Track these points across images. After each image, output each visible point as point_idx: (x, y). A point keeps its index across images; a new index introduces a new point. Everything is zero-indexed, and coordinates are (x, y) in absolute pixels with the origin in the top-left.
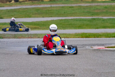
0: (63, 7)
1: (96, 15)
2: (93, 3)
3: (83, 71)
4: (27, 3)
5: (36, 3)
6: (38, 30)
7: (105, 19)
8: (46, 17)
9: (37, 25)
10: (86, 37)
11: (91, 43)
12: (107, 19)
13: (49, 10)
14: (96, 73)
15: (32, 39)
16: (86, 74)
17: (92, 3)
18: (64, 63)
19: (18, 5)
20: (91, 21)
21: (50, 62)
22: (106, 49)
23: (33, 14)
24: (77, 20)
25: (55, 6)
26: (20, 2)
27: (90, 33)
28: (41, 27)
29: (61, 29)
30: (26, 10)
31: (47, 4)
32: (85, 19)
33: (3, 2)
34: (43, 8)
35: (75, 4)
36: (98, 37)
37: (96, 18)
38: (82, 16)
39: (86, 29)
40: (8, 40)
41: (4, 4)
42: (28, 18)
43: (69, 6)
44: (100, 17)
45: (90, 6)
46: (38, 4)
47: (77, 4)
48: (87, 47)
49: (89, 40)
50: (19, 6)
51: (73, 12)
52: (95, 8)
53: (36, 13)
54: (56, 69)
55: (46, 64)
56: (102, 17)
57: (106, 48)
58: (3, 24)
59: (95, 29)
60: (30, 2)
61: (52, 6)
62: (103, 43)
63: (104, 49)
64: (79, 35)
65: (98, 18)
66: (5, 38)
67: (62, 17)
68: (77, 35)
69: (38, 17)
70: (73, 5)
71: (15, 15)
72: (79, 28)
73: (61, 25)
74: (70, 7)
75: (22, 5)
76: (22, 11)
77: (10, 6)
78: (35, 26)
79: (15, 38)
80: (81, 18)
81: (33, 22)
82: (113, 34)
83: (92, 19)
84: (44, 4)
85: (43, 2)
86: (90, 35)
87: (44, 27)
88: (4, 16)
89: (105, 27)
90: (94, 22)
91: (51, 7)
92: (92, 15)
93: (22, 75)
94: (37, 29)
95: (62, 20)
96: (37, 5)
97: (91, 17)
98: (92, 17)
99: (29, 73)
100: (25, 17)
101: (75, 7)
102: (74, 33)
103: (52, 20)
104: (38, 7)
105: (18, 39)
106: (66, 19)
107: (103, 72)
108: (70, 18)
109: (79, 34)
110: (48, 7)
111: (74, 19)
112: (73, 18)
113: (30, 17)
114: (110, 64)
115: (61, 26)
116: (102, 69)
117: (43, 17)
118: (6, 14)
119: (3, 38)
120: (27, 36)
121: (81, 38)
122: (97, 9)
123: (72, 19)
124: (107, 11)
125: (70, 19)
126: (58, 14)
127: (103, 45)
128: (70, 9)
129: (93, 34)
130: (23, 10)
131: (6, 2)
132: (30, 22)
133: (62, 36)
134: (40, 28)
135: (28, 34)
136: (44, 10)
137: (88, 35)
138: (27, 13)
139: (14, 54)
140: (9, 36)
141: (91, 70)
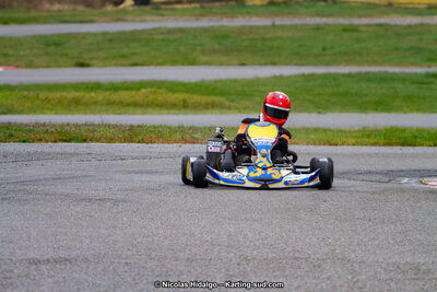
0: (318, 28)
2: (432, 14)
3: (385, 270)
4: (184, 10)
5: (215, 10)
6: (222, 113)
8: (253, 64)
9: (217, 95)
10: (403, 145)
11: (422, 166)
13: (263, 39)
15: (198, 145)
16: (396, 284)
17: (428, 14)
18: (314, 239)
19: (147, 18)
20: (422, 83)
21: (263, 235)
23: (204, 52)
24: (368, 78)
26: (157, 7)
27: (418, 130)
28: (233, 101)
29: (310, 112)
30: (178, 35)
31: (257, 15)
32: (402, 73)
33: (89, 5)
34: (242, 31)
35: (365, 16)
38: (390, 63)
39: (405, 112)
40: (103, 151)
41: (95, 12)
42: (186, 67)
43: (340, 25)
45: (422, 25)
46: (225, 13)
47: (371, 16)
48: (406, 180)
49: (414, 156)
50: (153, 21)
51: (357, 46)
53: (217, 47)
54: (284, 261)
55: (247, 244)
58: (87, 88)
60: (193, 5)
61: (279, 21)
64: (376, 136)
66: (91, 140)
67: (314, 65)
68: (369, 136)
69: (222, 65)
70: (356, 21)
71: (134, 54)
72: (376, 110)
73: (310, 98)
74: (345, 30)
75: (163, 15)
76: (163, 40)
77: (118, 20)
78: (210, 99)
79: (132, 142)
80: (386, 72)
81: (203, 81)
83: (428, 75)
84: (248, 13)
85: (244, 6)
86: (416, 137)
87: (247, 103)
88: (93, 58)
90: (433, 86)
91: (274, 25)
94: (217, 111)
96: (221, 19)
97: (421, 66)
98: (429, 67)
100: (174, 63)
101: (363, 29)
102: (357, 129)
103: (275, 77)
104: (223, 26)
105: (143, 146)
106: (330, 74)
108: (344, 70)
109: (376, 130)
110: (264, 27)
111: (359, 75)
112: (354, 69)
113: (192, 63)
115: (309, 101)
117: (243, 65)
118: (100, 49)
119: (85, 141)
120: (178, 136)
121: (385, 145)
123: (350, 75)
125: (343, 75)
126: (297, 54)
128: (345, 35)
129: (428, 131)
130: (167, 36)
131: (103, 5)
132: (190, 83)
133: (313, 137)
134: (227, 103)
135: (181, 129)
136: (244, 37)
137: (408, 134)
138: (182, 49)
139: (125, 201)
140: (109, 135)
141: (417, 268)
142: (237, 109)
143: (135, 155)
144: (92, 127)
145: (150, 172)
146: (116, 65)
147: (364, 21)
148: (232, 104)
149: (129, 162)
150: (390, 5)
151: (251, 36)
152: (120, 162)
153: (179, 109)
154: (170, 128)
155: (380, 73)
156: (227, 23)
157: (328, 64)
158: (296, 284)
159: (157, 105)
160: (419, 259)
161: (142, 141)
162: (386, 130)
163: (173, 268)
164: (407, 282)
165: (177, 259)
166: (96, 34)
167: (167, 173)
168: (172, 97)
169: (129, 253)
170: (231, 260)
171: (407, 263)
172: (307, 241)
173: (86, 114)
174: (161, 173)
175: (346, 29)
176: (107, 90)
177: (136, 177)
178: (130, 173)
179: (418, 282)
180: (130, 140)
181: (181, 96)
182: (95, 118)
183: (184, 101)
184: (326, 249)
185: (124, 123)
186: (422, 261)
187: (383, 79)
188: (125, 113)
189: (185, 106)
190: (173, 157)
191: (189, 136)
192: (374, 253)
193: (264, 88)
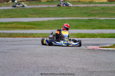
1: (93, 16)
2: (90, 4)
3: (75, 69)
5: (33, 3)
6: (34, 30)
7: (101, 20)
8: (43, 17)
9: (33, 25)
10: (81, 37)
11: (86, 43)
12: (104, 20)
13: (46, 11)
14: (88, 72)
15: (27, 38)
16: (78, 73)
17: (89, 4)
20: (87, 22)
21: (43, 61)
22: (100, 49)
23: (30, 14)
24: (73, 20)
25: (52, 6)
27: (86, 34)
30: (23, 10)
31: (44, 4)
32: (82, 19)
34: (40, 9)
36: (93, 38)
37: (93, 19)
38: (79, 16)
39: (82, 29)
40: (3, 39)
41: (2, 4)
42: (25, 18)
44: (97, 18)
45: (87, 7)
46: (36, 4)
51: (70, 12)
52: (92, 9)
53: (33, 13)
54: (49, 67)
56: (99, 18)
57: (100, 48)
59: (92, 29)
60: (27, 2)
61: (50, 6)
62: (98, 43)
63: (98, 49)
65: (95, 19)
67: (59, 17)
68: (72, 35)
69: (35, 17)
71: (12, 15)
72: (75, 29)
76: (19, 11)
77: (8, 6)
78: (31, 26)
80: (78, 19)
81: (30, 22)
82: (109, 34)
83: (89, 20)
84: (42, 4)
85: (40, 1)
86: (85, 36)
87: (41, 27)
88: (1, 16)
90: (90, 22)
91: (48, 7)
92: (89, 16)
93: (14, 73)
95: (58, 20)
96: (35, 6)
97: (87, 17)
99: (22, 71)
100: (22, 17)
101: (72, 8)
103: (48, 20)
105: (13, 38)
106: (63, 20)
107: (95, 71)
109: (75, 34)
110: (46, 8)
111: (71, 20)
112: (69, 18)
113: (27, 17)
114: (102, 64)
115: (57, 26)
116: (94, 68)
117: (40, 17)
118: (3, 14)
122: (94, 10)
123: (68, 20)
124: (104, 11)
125: (66, 20)
126: (54, 14)
127: (97, 45)
128: (67, 9)
129: (88, 34)
130: (20, 10)
131: (4, 2)
132: (26, 22)
134: (36, 27)
135: (23, 34)
136: (41, 10)
137: (83, 35)
138: (24, 13)
139: (8, 52)
140: (4, 36)
141: (83, 69)
142: (38, 29)
143: (11, 41)
145: (15, 45)
146: (7, 18)
148: (38, 27)
149: (9, 42)
150: (79, 1)
151: (43, 10)
152: (7, 42)
153: (23, 29)
154: (20, 33)
155: (76, 19)
156: (36, 6)
157: (63, 17)
159: (18, 28)
160: (84, 66)
162: (77, 34)
163: (20, 69)
164: (81, 72)
165: (21, 67)
166: (2, 10)
168: (21, 26)
169: (8, 65)
170: (35, 67)
171: (81, 68)
172: (55, 62)
174: (18, 45)
176: (4, 24)
177: (11, 46)
178: (9, 45)
179: (83, 72)
180: (10, 37)
181: (24, 25)
182: (1, 31)
183: (25, 27)
184: (60, 64)
185: (8, 32)
186: (85, 67)
187: (77, 21)
188: (9, 30)
189: (25, 28)
190: (21, 41)
191: (25, 36)
192: (72, 65)
193: (46, 23)
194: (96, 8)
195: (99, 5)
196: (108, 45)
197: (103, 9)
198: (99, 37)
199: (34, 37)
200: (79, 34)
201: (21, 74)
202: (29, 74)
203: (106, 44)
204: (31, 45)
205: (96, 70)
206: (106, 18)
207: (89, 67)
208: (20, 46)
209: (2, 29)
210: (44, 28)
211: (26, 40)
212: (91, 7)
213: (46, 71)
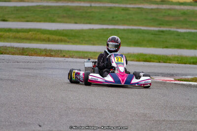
0: (111, 8)
1: (167, 25)
2: (163, 4)
3: (131, 115)
6: (65, 44)
7: (181, 32)
8: (80, 23)
9: (63, 36)
10: (145, 61)
12: (185, 33)
13: (86, 12)
14: (153, 121)
15: (52, 58)
16: (135, 122)
17: (161, 4)
18: (100, 101)
21: (78, 98)
22: (176, 82)
23: (59, 17)
24: (132, 31)
25: (97, 5)
27: (152, 55)
28: (70, 39)
30: (48, 9)
31: (84, 1)
32: (147, 30)
34: (76, 8)
36: (164, 62)
37: (167, 31)
38: (143, 25)
39: (148, 47)
40: (10, 58)
42: (50, 23)
43: (121, 7)
44: (173, 29)
45: (158, 9)
47: (135, 4)
50: (37, 2)
51: (128, 17)
52: (165, 13)
53: (65, 15)
54: (86, 110)
56: (177, 28)
57: (176, 80)
58: (6, 31)
59: (163, 48)
61: (93, 5)
62: (172, 72)
63: (172, 82)
64: (133, 57)
65: (170, 31)
66: (5, 54)
67: (108, 24)
69: (66, 23)
70: (128, 6)
71: (28, 16)
72: (135, 46)
76: (41, 11)
77: (21, 1)
78: (60, 38)
79: (23, 55)
80: (140, 29)
81: (58, 30)
82: (192, 58)
83: (159, 31)
86: (151, 58)
87: (76, 40)
88: (9, 18)
89: (179, 46)
91: (91, 6)
92: (160, 25)
93: (26, 116)
94: (63, 43)
95: (107, 30)
96: (68, 2)
97: (158, 27)
98: (160, 27)
99: (39, 113)
100: (45, 21)
101: (131, 9)
103: (90, 29)
104: (68, 6)
105: (28, 57)
106: (115, 29)
107: (164, 121)
108: (121, 27)
109: (134, 54)
110: (87, 7)
111: (128, 30)
112: (126, 27)
113: (54, 21)
114: (178, 108)
116: (164, 115)
117: (76, 23)
118: (12, 14)
119: (2, 54)
120: (44, 53)
121: (137, 61)
122: (169, 15)
123: (124, 30)
124: (185, 19)
125: (121, 30)
126: (100, 19)
127: (171, 75)
128: (123, 12)
129: (157, 56)
132: (52, 30)
134: (68, 40)
135: (45, 50)
136: (77, 11)
137: (148, 57)
138: (49, 15)
139: (17, 81)
140: (13, 51)
141: (145, 115)
142: (72, 42)
143: (24, 61)
144: (5, 48)
145: (30, 69)
146: (19, 21)
147: (132, 6)
148: (71, 40)
149: (21, 63)
151: (81, 11)
152: (17, 63)
153: (46, 42)
154: (40, 49)
155: (138, 29)
156: (70, 4)
157: (114, 24)
158: (90, 120)
159: (36, 40)
161: (27, 55)
162: (138, 54)
163: (36, 111)
164: (140, 121)
165: (38, 107)
166: (11, 7)
167: (37, 69)
168: (43, 36)
169: (17, 103)
170: (62, 108)
171: (141, 113)
172: (97, 101)
173: (4, 42)
174: (35, 69)
175: (123, 9)
176: (14, 32)
177: (23, 70)
178: (21, 68)
179: (145, 121)
180: (22, 54)
181: (48, 36)
182: (8, 44)
183: (49, 38)
185: (20, 47)
186: (148, 112)
187: (139, 32)
188: (22, 42)
189: (48, 41)
190: (40, 62)
191: (49, 53)
192: (127, 108)
193: (85, 34)
194: (172, 12)
195: (177, 7)
196: (190, 77)
197: (184, 14)
198: (174, 62)
199: (64, 56)
200: (141, 55)
201: (38, 118)
202: (52, 119)
203: (186, 75)
204: (57, 70)
205: (167, 119)
206: (188, 30)
207: (155, 112)
208: (38, 72)
209: (10, 40)
210: (81, 42)
211: (50, 62)
212: (165, 9)
213: (81, 116)
